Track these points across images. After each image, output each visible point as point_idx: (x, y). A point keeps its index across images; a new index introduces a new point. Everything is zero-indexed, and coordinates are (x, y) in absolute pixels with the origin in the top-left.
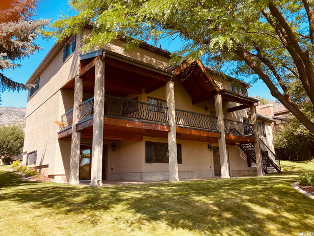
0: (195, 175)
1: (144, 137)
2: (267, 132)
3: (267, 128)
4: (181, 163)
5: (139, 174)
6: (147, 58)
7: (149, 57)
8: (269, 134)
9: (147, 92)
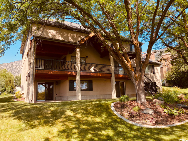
0: (102, 97)
1: (68, 78)
2: (156, 71)
3: (156, 69)
4: (92, 91)
5: (66, 97)
6: (71, 35)
7: (72, 34)
8: (158, 72)
9: (70, 53)
